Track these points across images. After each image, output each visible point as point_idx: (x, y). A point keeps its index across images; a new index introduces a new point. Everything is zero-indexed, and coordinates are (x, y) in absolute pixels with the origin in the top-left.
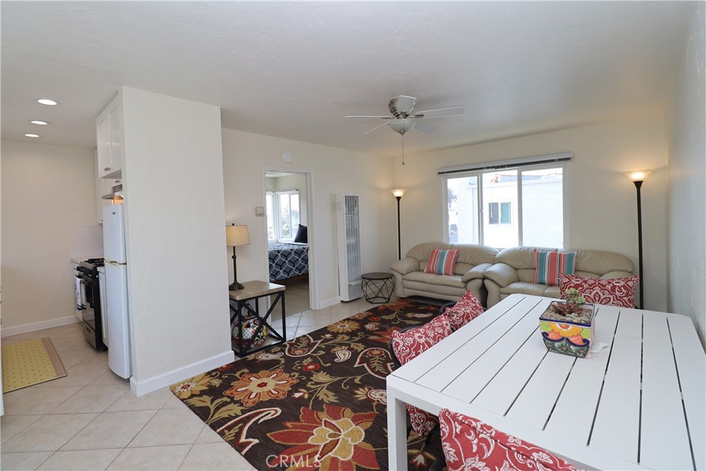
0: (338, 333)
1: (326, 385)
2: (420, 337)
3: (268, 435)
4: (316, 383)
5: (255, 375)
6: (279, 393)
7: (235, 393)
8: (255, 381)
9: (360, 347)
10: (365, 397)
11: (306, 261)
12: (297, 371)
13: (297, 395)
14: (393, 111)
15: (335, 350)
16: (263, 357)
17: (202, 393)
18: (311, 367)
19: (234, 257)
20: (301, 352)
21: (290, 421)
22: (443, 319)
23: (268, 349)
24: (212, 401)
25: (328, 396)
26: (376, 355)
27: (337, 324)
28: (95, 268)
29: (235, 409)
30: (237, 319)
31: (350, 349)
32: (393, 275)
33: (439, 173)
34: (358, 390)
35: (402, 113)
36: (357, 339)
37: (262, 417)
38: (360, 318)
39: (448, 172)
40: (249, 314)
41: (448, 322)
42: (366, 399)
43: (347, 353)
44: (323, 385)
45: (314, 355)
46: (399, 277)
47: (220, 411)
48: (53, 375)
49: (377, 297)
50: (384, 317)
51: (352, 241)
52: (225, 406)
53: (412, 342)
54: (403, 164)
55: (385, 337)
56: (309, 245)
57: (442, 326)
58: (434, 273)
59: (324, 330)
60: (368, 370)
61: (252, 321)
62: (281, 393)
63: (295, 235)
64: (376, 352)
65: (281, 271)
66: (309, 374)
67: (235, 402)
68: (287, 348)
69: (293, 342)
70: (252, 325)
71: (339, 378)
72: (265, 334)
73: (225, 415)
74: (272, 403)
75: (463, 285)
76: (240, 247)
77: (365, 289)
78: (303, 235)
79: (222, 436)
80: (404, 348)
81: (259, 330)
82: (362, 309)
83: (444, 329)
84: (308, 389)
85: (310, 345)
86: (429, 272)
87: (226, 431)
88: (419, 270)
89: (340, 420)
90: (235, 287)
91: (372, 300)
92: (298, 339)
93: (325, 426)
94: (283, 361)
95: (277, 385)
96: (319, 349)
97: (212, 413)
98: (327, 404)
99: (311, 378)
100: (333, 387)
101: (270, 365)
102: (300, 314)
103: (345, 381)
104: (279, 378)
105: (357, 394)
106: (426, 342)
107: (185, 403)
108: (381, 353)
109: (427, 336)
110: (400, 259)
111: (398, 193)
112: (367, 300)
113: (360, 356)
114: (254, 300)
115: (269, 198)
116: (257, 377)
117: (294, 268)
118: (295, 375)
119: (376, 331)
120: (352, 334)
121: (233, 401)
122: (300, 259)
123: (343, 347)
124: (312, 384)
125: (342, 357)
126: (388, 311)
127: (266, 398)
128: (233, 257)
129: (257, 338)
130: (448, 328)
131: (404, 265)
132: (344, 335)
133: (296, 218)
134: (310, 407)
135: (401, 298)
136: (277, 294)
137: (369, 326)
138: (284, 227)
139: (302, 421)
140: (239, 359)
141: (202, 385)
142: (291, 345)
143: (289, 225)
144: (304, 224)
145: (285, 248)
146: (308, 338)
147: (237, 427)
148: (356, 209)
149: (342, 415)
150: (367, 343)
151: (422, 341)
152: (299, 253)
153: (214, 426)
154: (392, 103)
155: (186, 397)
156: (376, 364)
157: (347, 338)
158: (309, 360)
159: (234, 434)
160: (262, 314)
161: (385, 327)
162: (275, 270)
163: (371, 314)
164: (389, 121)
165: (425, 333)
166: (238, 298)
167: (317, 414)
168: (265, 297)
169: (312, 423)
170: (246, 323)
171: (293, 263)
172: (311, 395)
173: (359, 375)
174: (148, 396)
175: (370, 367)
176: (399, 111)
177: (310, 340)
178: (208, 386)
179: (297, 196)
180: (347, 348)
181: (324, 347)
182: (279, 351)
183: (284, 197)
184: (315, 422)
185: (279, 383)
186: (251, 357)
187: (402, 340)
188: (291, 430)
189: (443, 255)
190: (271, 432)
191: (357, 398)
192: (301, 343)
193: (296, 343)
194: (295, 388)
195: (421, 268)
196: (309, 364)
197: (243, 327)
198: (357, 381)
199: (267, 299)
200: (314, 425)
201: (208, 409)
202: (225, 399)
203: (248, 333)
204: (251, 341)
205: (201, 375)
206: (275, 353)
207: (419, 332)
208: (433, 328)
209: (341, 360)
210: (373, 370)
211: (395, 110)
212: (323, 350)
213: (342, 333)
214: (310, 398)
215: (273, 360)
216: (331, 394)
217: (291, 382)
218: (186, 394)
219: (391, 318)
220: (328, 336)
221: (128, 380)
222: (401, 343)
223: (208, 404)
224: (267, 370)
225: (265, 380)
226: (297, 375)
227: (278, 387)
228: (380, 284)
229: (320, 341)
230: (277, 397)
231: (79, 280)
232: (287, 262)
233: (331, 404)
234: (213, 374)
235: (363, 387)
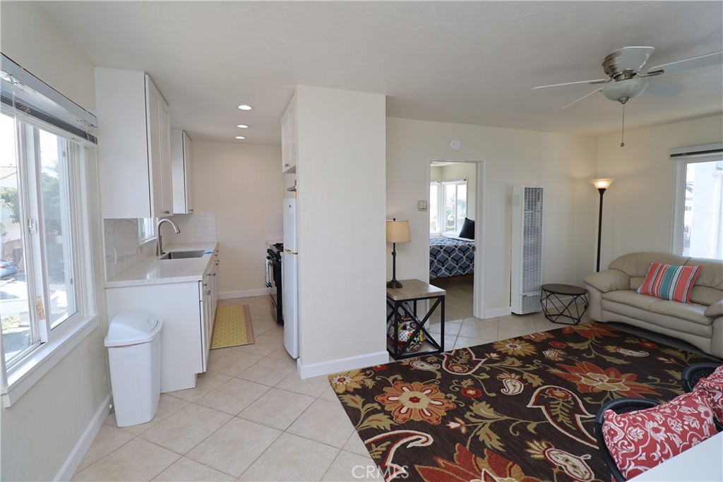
0: (506, 354)
1: (489, 422)
2: (656, 430)
3: (417, 467)
4: (477, 416)
5: (408, 384)
6: (432, 415)
7: (387, 402)
8: (408, 393)
9: (536, 381)
10: (542, 456)
11: (471, 259)
12: (455, 394)
13: (453, 425)
14: (611, 70)
15: (501, 376)
16: (418, 365)
17: (356, 392)
18: (471, 392)
19: (394, 254)
20: (460, 369)
21: (443, 458)
22: (699, 401)
23: (424, 357)
24: (364, 404)
25: (491, 440)
26: (559, 398)
27: (505, 341)
28: (279, 253)
29: (384, 422)
30: (393, 318)
31: (521, 380)
32: (586, 291)
33: (672, 156)
34: (532, 442)
35: (625, 72)
36: (532, 368)
37: (412, 441)
38: (537, 340)
39: (688, 154)
40: (406, 316)
41: (710, 411)
42: (542, 460)
43: (518, 385)
44: (485, 421)
45: (476, 377)
46: (596, 295)
47: (370, 418)
48: (245, 341)
49: (561, 314)
50: (571, 345)
51: (532, 241)
52: (375, 414)
53: (641, 437)
54: (622, 145)
55: (573, 374)
56: (475, 242)
57: (698, 416)
58: (653, 295)
59: (489, 348)
60: (548, 417)
61: (408, 323)
62: (435, 416)
63: (460, 228)
64: (558, 393)
65: (443, 268)
66: (469, 402)
67: (387, 413)
68: (445, 359)
69: (452, 354)
70: (408, 327)
71: (505, 417)
72: (422, 340)
73: (374, 425)
74: (423, 426)
75: (706, 320)
76: (400, 244)
77: (544, 302)
78: (469, 230)
79: (369, 451)
80: (626, 443)
81: (415, 334)
82: (541, 328)
83: (702, 421)
84: (467, 421)
85: (472, 364)
86: (645, 293)
87: (373, 446)
88: (629, 288)
89: (504, 479)
90: (393, 285)
91: (554, 318)
92: (457, 351)
93: (485, 480)
94: (439, 376)
95: (430, 404)
96: (481, 370)
97: (362, 419)
98: (488, 448)
99: (471, 407)
100: (497, 428)
101: (425, 377)
102: (461, 321)
103: (514, 424)
104: (433, 397)
105: (530, 448)
106: (668, 440)
107: (339, 398)
108: (567, 397)
109: (669, 430)
110: (598, 270)
111: (602, 184)
112: (546, 316)
113: (536, 393)
114: (413, 302)
115: (434, 189)
116: (410, 388)
117: (457, 267)
118: (451, 398)
119: (560, 362)
120: (526, 360)
121: (383, 411)
122: (464, 257)
123: (513, 375)
124: (471, 416)
125: (512, 388)
126: (577, 337)
127: (417, 418)
128: (392, 253)
129: (412, 343)
130: (710, 420)
131: (604, 280)
132: (514, 359)
133: (463, 208)
134: (468, 447)
135: (596, 322)
136: (437, 299)
137: (549, 354)
138: (449, 218)
139: (457, 462)
140: (394, 361)
141: (356, 382)
142: (450, 357)
143: (455, 216)
144: (472, 218)
145: (449, 244)
146: (469, 353)
147: (385, 444)
148: (539, 204)
149: (508, 473)
150: (548, 379)
151: (661, 437)
152: (464, 250)
153: (364, 435)
154: (609, 58)
155: (341, 392)
156: (559, 412)
157: (518, 363)
158: (469, 382)
159: (381, 452)
160: (420, 318)
161: (572, 357)
162: (436, 266)
163: (552, 337)
164: (601, 87)
165: (665, 424)
166: (395, 298)
167: (475, 459)
168: (424, 301)
169: (469, 470)
170: (402, 325)
171: (457, 260)
172: (470, 430)
173: (534, 421)
174: (310, 381)
175: (549, 413)
176: (619, 71)
177: (471, 357)
178: (362, 385)
179: (465, 186)
180: (518, 377)
181: (488, 369)
182: (435, 362)
183: (450, 188)
184: (472, 469)
185: (432, 402)
186: (405, 362)
187: (622, 429)
188: (442, 470)
189: (671, 273)
190: (420, 465)
191: (530, 454)
192: (461, 358)
193: (454, 357)
194: (451, 415)
195: (632, 286)
196: (469, 388)
197: (399, 329)
198: (531, 427)
199: (426, 302)
200: (471, 473)
201: (358, 411)
202: (376, 406)
203: (404, 336)
204: (406, 344)
205: (356, 371)
206: (431, 363)
207: (653, 419)
208: (681, 416)
209: (510, 393)
210: (554, 418)
211: (614, 70)
212: (487, 373)
213: (512, 356)
214: (468, 434)
215: (428, 371)
216: (495, 437)
217: (447, 405)
218: (341, 390)
219: (581, 349)
220: (494, 355)
221: (296, 360)
222: (621, 434)
223: (359, 406)
224: (421, 382)
225: (418, 394)
226: (454, 398)
227: (431, 408)
228: (567, 299)
229: (483, 360)
230: (430, 420)
231: (267, 261)
232: (450, 259)
233: (494, 451)
234: (368, 372)
235: (539, 440)
